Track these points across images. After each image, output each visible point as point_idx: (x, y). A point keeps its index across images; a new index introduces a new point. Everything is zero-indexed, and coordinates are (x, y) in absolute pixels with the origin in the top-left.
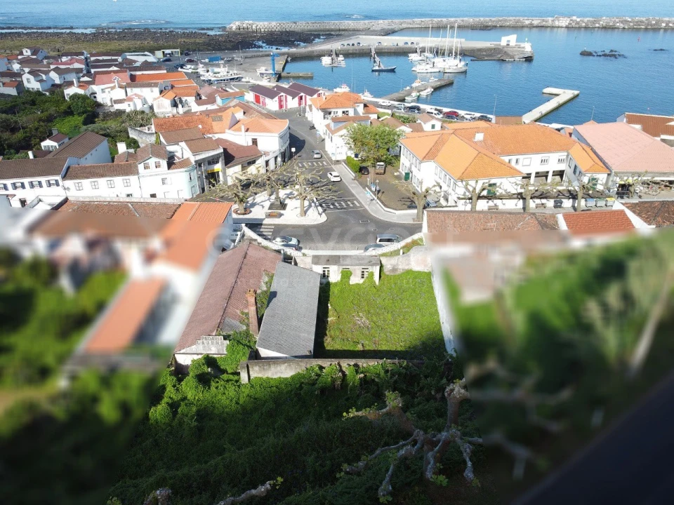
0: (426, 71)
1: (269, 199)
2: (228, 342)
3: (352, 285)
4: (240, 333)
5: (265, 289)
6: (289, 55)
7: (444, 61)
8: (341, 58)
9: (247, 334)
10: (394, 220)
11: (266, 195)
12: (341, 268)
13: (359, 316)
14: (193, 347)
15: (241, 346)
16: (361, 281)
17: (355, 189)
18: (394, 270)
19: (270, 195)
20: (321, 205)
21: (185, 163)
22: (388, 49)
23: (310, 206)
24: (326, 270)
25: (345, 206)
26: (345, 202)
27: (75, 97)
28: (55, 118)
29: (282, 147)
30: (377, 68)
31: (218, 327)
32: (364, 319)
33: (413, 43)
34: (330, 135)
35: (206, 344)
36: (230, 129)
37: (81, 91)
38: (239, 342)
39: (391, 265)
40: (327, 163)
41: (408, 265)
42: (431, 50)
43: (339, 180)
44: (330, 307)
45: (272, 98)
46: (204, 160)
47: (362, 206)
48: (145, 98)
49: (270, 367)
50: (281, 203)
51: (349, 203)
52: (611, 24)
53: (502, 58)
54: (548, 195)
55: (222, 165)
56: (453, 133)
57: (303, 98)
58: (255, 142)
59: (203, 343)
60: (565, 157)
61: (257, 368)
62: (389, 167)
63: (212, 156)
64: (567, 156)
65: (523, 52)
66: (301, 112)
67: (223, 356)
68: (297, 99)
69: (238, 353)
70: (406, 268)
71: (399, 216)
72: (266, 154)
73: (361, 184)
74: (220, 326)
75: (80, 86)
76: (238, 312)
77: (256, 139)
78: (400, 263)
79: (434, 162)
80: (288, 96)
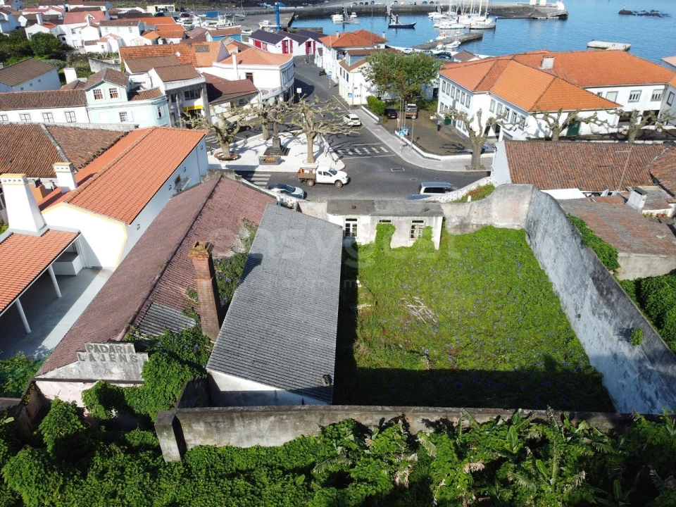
0: (449, 27)
1: (265, 144)
2: (145, 356)
3: (394, 250)
4: (180, 337)
5: (242, 250)
6: (296, 12)
7: (469, 17)
8: (354, 15)
9: (196, 337)
10: (439, 168)
11: (262, 139)
12: (377, 220)
13: (413, 302)
14: (72, 365)
15: (176, 365)
16: (410, 243)
17: (381, 134)
18: (463, 225)
19: (268, 139)
20: (335, 151)
21: (152, 94)
22: (405, 8)
23: (321, 150)
24: (352, 223)
25: (369, 153)
26: (369, 148)
27: (38, 36)
28: (9, 57)
29: (285, 84)
30: (394, 24)
31: (132, 323)
32: (423, 307)
33: (432, 2)
34: (346, 72)
35: (99, 361)
36: (219, 61)
37: (46, 30)
38: (173, 356)
39: (458, 217)
40: (343, 108)
41: (486, 217)
42: (454, 8)
43: (359, 124)
44: (360, 286)
45: (274, 42)
46: (178, 91)
47: (391, 151)
48: (122, 40)
49: (232, 425)
50: (281, 146)
51: (374, 149)
53: (533, 16)
54: (651, 135)
55: (204, 101)
56: (512, 59)
57: (312, 43)
58: (249, 76)
59: (92, 358)
60: (661, 92)
61: (200, 427)
62: (422, 112)
63: (190, 86)
64: (665, 90)
65: (556, 11)
66: (309, 59)
67: (138, 385)
68: (304, 45)
69: (169, 382)
70: (484, 222)
71: (446, 163)
72: (265, 92)
73: (387, 129)
74: (135, 322)
75: (44, 25)
76: (184, 291)
77: (251, 74)
78: (473, 214)
79: (490, 94)
80: (293, 41)
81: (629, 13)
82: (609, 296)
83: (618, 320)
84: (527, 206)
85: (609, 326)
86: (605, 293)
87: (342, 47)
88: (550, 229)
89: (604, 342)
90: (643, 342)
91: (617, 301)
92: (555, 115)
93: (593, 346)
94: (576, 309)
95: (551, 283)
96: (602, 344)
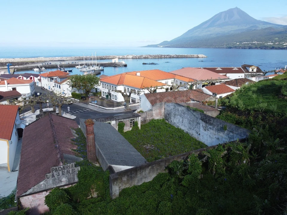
2: (79, 168)
3: (126, 132)
5: (78, 136)
6: (15, 69)
7: (93, 67)
8: (43, 69)
12: (118, 122)
13: (145, 145)
14: (42, 183)
16: (131, 129)
26: (82, 110)
29: (32, 91)
31: (62, 160)
32: (149, 145)
33: (75, 63)
34: (59, 85)
35: (56, 177)
39: (143, 118)
41: (152, 116)
47: (92, 110)
51: (84, 110)
52: (147, 57)
56: (126, 74)
57: (33, 78)
59: (53, 176)
60: (173, 81)
64: (174, 80)
65: (122, 64)
68: (29, 79)
72: (25, 95)
73: (84, 103)
76: (70, 149)
77: (15, 88)
78: (147, 116)
79: (123, 85)
80: (24, 77)
81: (145, 64)
82: (210, 122)
83: (216, 127)
84: (164, 110)
85: (213, 131)
86: (208, 122)
87: (52, 77)
88: (177, 113)
89: (212, 137)
90: (227, 129)
91: (213, 122)
92: (150, 88)
93: (208, 141)
94: (197, 133)
95: (183, 130)
96: (212, 138)
